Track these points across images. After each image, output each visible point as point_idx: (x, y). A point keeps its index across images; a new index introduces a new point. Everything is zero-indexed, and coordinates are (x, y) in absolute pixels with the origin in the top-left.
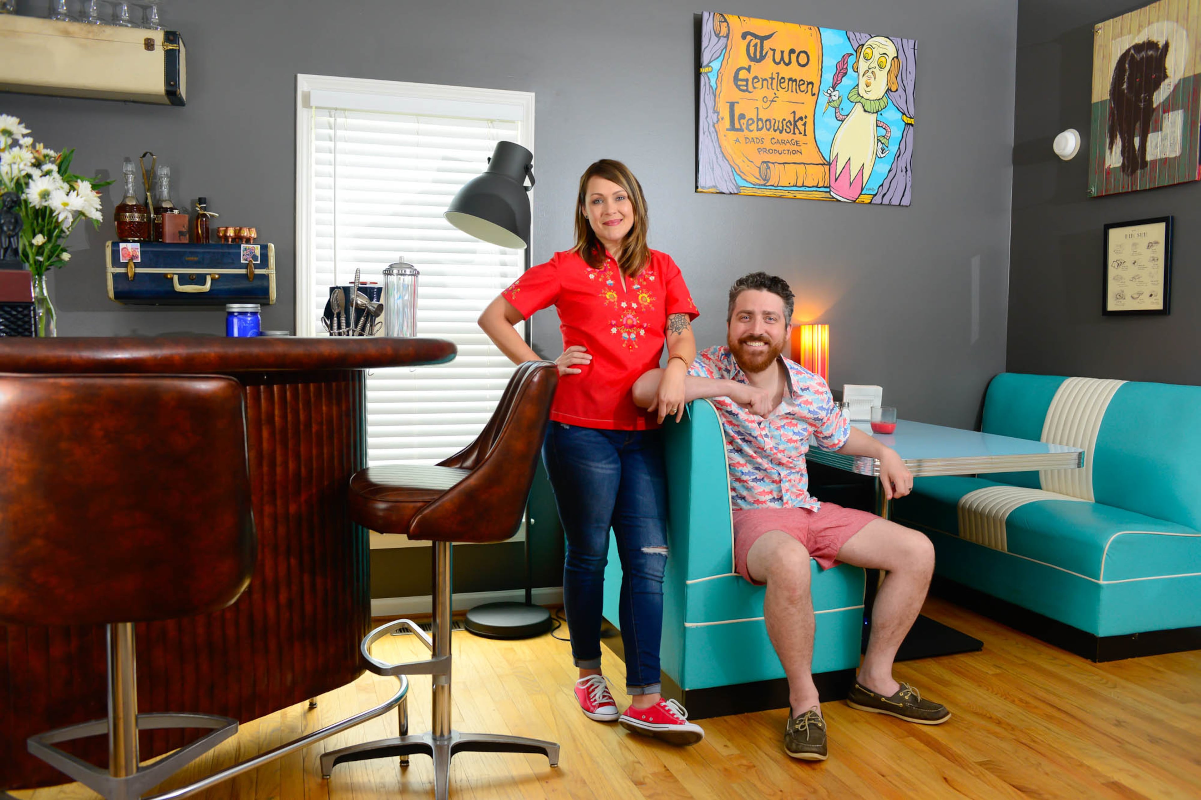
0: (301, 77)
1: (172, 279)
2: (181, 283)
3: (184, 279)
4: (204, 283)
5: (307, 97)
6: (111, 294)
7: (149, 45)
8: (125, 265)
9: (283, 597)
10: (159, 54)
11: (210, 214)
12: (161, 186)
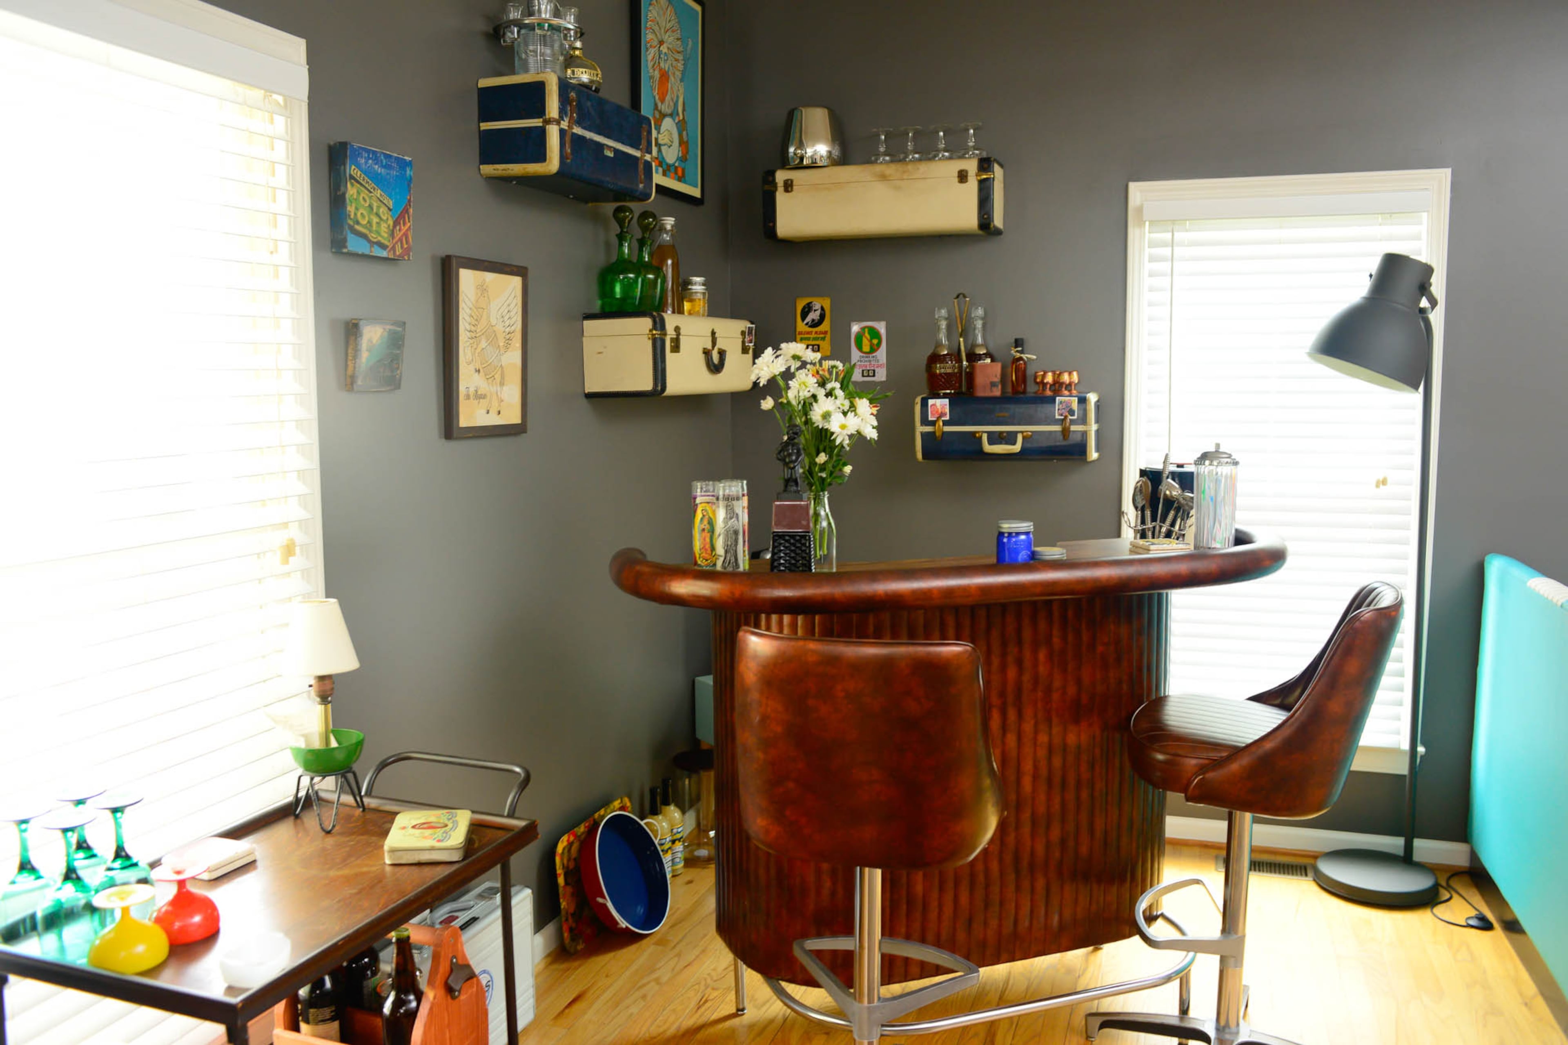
0: (1132, 186)
1: (981, 438)
2: (991, 442)
3: (995, 438)
4: (1014, 443)
5: (1140, 210)
6: (919, 456)
7: (963, 177)
8: (933, 423)
9: (1056, 833)
10: (972, 185)
11: (1027, 358)
12: (975, 329)
